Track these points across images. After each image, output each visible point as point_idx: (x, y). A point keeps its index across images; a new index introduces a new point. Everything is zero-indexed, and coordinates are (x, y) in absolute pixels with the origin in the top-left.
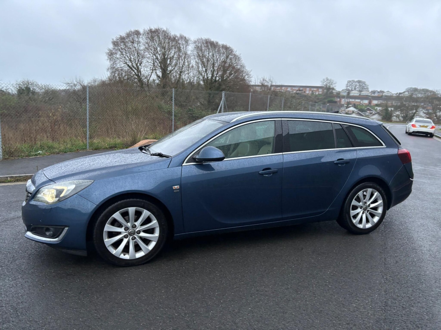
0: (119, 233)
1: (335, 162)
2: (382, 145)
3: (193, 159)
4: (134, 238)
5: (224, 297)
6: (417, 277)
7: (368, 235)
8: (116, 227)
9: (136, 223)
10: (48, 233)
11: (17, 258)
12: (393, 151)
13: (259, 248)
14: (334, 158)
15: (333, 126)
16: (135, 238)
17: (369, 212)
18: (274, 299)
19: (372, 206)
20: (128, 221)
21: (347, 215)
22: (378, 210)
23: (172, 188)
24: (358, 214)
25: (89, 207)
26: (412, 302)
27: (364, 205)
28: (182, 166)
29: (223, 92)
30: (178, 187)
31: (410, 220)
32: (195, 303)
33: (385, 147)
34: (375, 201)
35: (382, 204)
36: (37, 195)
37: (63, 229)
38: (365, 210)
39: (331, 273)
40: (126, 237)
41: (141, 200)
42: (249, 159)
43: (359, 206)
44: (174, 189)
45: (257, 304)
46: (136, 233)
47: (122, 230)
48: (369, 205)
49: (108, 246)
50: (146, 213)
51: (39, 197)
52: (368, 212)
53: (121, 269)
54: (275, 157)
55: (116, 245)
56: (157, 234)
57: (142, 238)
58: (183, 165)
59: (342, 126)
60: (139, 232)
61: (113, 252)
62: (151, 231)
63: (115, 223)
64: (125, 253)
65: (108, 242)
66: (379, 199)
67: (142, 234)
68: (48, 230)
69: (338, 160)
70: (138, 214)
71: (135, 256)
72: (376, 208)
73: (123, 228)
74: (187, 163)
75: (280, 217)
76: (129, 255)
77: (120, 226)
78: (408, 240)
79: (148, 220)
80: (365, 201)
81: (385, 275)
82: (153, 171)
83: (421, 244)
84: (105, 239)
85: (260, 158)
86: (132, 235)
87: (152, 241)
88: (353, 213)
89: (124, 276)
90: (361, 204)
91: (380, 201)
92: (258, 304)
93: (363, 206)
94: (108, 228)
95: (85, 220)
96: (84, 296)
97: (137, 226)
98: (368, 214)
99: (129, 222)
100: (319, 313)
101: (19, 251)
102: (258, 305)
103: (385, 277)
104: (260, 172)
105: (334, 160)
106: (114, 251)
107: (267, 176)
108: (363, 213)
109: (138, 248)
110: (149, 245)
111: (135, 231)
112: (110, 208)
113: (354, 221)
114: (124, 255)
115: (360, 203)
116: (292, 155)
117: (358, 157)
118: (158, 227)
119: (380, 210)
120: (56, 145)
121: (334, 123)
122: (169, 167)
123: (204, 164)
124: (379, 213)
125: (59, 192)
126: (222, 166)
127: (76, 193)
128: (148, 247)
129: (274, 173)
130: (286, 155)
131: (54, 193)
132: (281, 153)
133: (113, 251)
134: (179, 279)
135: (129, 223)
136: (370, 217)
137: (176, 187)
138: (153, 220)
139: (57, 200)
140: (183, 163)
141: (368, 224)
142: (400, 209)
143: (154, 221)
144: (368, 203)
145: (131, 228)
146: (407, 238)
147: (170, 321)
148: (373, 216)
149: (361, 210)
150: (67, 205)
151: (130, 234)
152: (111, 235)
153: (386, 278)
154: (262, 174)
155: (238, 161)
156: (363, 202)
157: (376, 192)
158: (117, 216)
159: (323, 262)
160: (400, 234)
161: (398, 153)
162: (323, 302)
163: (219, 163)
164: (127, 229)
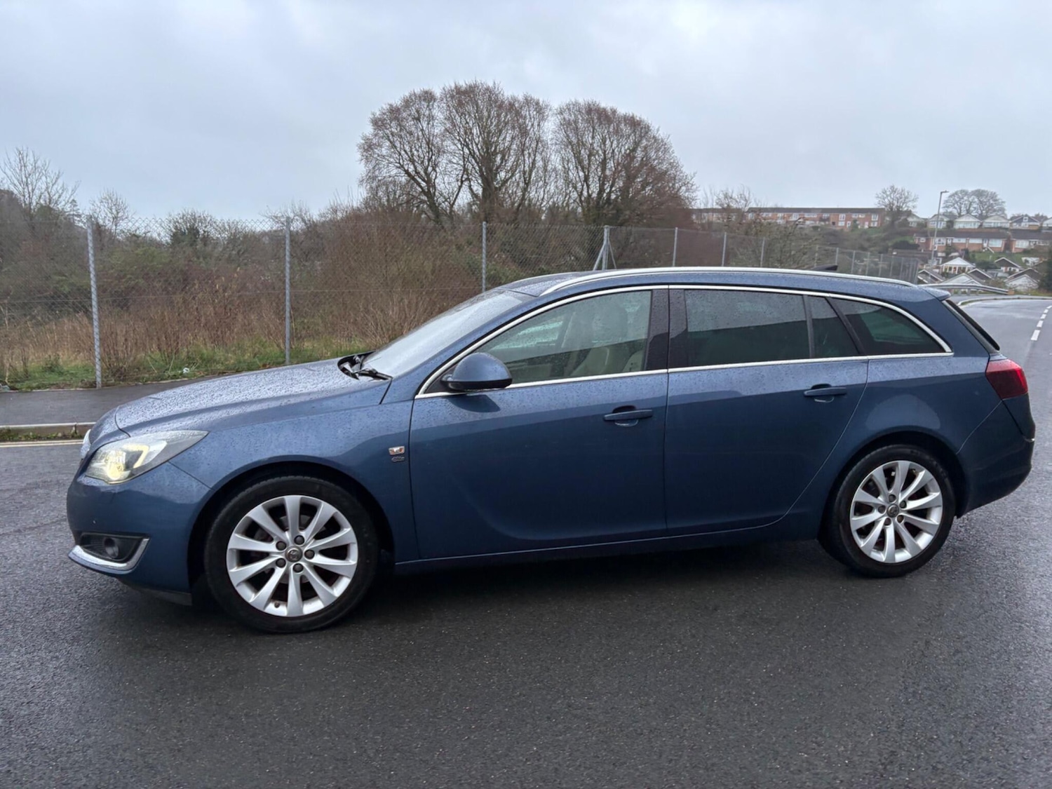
0: (264, 555)
1: (806, 393)
2: (944, 351)
3: (441, 385)
4: (298, 569)
5: (484, 716)
6: (1001, 691)
7: (900, 580)
8: (258, 540)
9: (303, 533)
10: (110, 551)
11: (53, 604)
12: (974, 365)
13: (609, 601)
14: (804, 384)
15: (806, 303)
16: (302, 568)
17: (903, 522)
18: (603, 728)
19: (912, 505)
20: (283, 528)
21: (841, 527)
22: (929, 516)
23: (388, 451)
24: (872, 525)
25: (194, 491)
26: (965, 757)
27: (888, 503)
28: (414, 399)
29: (606, 226)
30: (401, 450)
31: (1031, 545)
32: (409, 727)
33: (952, 354)
34: (921, 493)
35: (941, 502)
36: (92, 463)
37: (139, 542)
38: (892, 514)
39: (770, 672)
40: (280, 563)
41: (314, 479)
42: (579, 384)
43: (876, 505)
44: (391, 453)
45: (557, 738)
46: (304, 557)
47: (270, 547)
48: (904, 504)
49: (238, 585)
50: (326, 510)
51: (94, 468)
52: (900, 522)
53: (267, 638)
54: (648, 380)
55: (257, 582)
56: (353, 560)
57: (318, 570)
58: (417, 397)
59: (832, 303)
60: (310, 554)
61: (250, 599)
62: (339, 552)
63: (253, 530)
64: (278, 602)
65: (238, 574)
66: (931, 490)
67: (319, 559)
68: (110, 543)
69: (814, 387)
70: (308, 511)
71: (301, 610)
72: (923, 512)
73: (274, 543)
74: (425, 392)
75: (660, 526)
76: (287, 606)
77: (267, 538)
78: (1006, 597)
79: (332, 527)
80: (891, 492)
81: (914, 683)
82: (343, 412)
83: (1040, 607)
84: (232, 568)
85: (607, 381)
86: (295, 559)
87: (342, 576)
88: (858, 521)
89: (270, 655)
90: (881, 500)
91: (934, 494)
92: (560, 738)
93: (887, 505)
94: (238, 541)
95: (184, 523)
96: (165, 697)
97: (306, 539)
98: (901, 526)
99: (287, 530)
100: (707, 769)
101: (63, 588)
102: (559, 740)
103: (911, 690)
104: (606, 416)
105: (806, 388)
106: (253, 595)
107: (624, 425)
108: (887, 523)
109: (307, 592)
110: (336, 586)
111: (301, 551)
112: (242, 495)
113: (862, 543)
114: (277, 606)
115: (879, 498)
116: (692, 375)
117: (869, 381)
118: (354, 543)
119: (935, 518)
120: (220, 354)
121: (809, 296)
122: (383, 402)
123: (468, 395)
124: (934, 525)
125: (132, 457)
126: (511, 399)
127: (168, 461)
128: (333, 589)
129: (644, 418)
130: (677, 375)
131: (122, 459)
132: (665, 371)
133: (250, 596)
134: (391, 669)
135: (287, 533)
136: (906, 535)
137: (395, 449)
138: (343, 528)
139: (126, 476)
140: (417, 393)
141: (902, 551)
142: (1011, 516)
143: (345, 529)
144: (901, 499)
145: (291, 544)
146: (1007, 591)
147: (336, 768)
148: (915, 531)
149: (879, 515)
150: (146, 488)
151: (290, 557)
152: (246, 557)
153: (914, 692)
154: (612, 421)
155: (552, 388)
156: (885, 495)
157: (922, 470)
158: (258, 514)
159: (758, 644)
160: (990, 580)
161: (988, 371)
162: (725, 743)
163: (504, 394)
164: (281, 545)
